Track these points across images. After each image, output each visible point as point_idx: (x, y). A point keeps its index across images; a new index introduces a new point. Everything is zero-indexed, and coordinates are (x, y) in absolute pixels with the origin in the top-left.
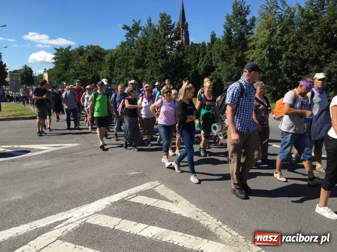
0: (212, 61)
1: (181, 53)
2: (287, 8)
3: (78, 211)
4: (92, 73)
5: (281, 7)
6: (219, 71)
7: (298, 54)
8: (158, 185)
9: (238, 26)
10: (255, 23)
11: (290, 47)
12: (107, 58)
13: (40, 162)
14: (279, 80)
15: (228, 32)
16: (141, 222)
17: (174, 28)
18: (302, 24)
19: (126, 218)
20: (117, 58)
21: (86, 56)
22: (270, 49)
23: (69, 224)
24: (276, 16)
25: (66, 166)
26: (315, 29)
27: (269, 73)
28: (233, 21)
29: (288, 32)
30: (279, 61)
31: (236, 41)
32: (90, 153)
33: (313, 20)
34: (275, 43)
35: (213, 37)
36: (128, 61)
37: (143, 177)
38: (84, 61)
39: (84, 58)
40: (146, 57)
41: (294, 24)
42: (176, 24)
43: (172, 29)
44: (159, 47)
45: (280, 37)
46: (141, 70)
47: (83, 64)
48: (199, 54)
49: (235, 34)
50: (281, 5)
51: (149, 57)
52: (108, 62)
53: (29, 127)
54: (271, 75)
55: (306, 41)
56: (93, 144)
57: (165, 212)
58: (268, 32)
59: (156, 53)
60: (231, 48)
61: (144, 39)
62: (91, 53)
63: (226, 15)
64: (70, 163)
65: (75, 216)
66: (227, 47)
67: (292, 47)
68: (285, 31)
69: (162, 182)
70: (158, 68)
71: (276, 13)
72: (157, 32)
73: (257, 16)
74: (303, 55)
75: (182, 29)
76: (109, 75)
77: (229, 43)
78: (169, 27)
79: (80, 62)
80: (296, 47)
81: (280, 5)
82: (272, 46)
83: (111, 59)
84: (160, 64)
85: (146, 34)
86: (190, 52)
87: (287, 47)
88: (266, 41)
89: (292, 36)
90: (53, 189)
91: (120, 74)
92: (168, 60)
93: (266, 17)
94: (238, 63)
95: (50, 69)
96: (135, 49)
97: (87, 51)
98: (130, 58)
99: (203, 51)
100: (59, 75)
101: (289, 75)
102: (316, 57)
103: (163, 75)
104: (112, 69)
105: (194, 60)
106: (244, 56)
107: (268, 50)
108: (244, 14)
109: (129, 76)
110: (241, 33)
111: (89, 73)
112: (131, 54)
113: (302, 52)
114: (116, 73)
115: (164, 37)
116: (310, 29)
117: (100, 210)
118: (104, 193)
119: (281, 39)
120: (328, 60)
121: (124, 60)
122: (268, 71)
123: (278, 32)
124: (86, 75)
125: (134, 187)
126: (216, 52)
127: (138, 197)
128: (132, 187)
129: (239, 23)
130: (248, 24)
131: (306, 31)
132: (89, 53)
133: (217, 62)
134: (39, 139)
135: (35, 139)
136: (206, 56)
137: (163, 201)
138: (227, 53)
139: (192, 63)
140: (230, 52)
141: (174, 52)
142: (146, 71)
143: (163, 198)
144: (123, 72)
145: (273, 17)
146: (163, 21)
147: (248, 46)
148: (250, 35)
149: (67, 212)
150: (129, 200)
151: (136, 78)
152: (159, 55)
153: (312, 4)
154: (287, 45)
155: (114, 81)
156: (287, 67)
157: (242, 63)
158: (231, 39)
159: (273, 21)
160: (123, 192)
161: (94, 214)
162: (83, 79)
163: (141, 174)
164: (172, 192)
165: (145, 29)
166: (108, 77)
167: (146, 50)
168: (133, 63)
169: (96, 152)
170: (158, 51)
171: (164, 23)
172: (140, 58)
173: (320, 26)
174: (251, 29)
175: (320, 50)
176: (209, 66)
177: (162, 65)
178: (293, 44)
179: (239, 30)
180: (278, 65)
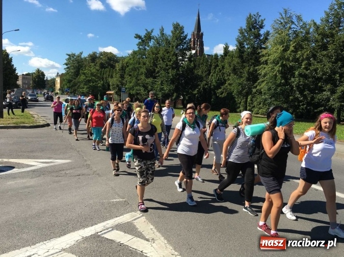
1: (192, 65)
2: (302, 23)
3: (44, 246)
4: (103, 79)
5: (296, 23)
6: (230, 85)
7: (311, 71)
8: (139, 218)
9: (251, 40)
10: (269, 37)
11: (303, 64)
12: (118, 66)
13: (24, 181)
14: (291, 97)
15: (240, 45)
17: (187, 39)
18: (317, 41)
20: (128, 66)
21: (99, 62)
22: (283, 66)
24: (290, 32)
25: (49, 187)
26: (330, 47)
27: (281, 89)
28: (246, 35)
29: (303, 48)
31: (248, 55)
32: (79, 173)
33: (328, 37)
34: (288, 59)
35: (226, 49)
36: (139, 70)
37: (124, 207)
38: (95, 68)
39: (96, 64)
40: (157, 68)
41: (309, 41)
43: (185, 39)
44: (171, 57)
45: (293, 54)
46: (150, 80)
47: (94, 71)
48: (211, 66)
49: (248, 48)
51: (160, 67)
52: (119, 70)
53: (26, 138)
54: (283, 92)
55: (320, 59)
56: (86, 161)
57: (137, 253)
58: (281, 48)
59: (167, 63)
60: (243, 62)
61: (156, 48)
64: (55, 184)
65: (39, 253)
66: (239, 61)
67: (306, 64)
68: (298, 47)
70: (168, 78)
71: (290, 28)
72: (169, 42)
73: (272, 31)
74: (316, 73)
75: (196, 39)
76: (119, 84)
77: (241, 57)
78: (182, 38)
79: (91, 69)
81: (295, 20)
82: (284, 63)
83: (122, 67)
84: (170, 75)
85: (158, 43)
86: (202, 64)
87: (300, 64)
88: (279, 57)
89: (306, 53)
90: (27, 216)
91: (131, 82)
92: (179, 71)
93: (280, 32)
94: (249, 77)
95: (62, 74)
96: (146, 58)
97: (99, 57)
98: (141, 67)
99: (215, 63)
100: (70, 81)
101: (301, 92)
102: (330, 76)
103: (172, 87)
104: (122, 77)
105: (205, 72)
106: (256, 71)
107: (281, 66)
108: (258, 28)
109: (139, 85)
110: (254, 48)
111: (100, 80)
112: (141, 62)
113: (316, 70)
114: (126, 81)
115: (177, 47)
116: (324, 47)
117: (68, 246)
118: (79, 224)
119: (295, 56)
120: (343, 80)
121: (134, 69)
123: (292, 48)
124: (96, 82)
125: (113, 218)
126: (227, 65)
127: (113, 231)
128: (111, 218)
129: (252, 37)
130: (262, 38)
131: (320, 48)
132: (101, 59)
133: (228, 75)
134: (32, 152)
135: (28, 152)
136: (218, 68)
137: (138, 239)
138: (238, 67)
139: (204, 75)
140: (242, 66)
141: (185, 63)
142: (156, 81)
143: (140, 235)
144: (134, 81)
145: (287, 32)
146: (175, 31)
147: (260, 61)
148: (263, 50)
149: (32, 247)
150: (102, 236)
151: (145, 87)
152: (170, 65)
153: (329, 22)
154: (301, 61)
155: (123, 89)
156: (299, 85)
157: (254, 77)
158: (243, 53)
159: (287, 37)
160: (99, 224)
161: (60, 251)
162: (93, 86)
163: (125, 201)
164: (152, 227)
165: (157, 39)
166: (118, 86)
167: (157, 60)
168: (143, 72)
169: (86, 171)
170: (169, 61)
171: (176, 33)
172: (151, 68)
173: (335, 44)
174: (264, 44)
175: (335, 69)
176: (221, 78)
177: (173, 76)
178: (306, 61)
179: (252, 44)
180: (290, 82)
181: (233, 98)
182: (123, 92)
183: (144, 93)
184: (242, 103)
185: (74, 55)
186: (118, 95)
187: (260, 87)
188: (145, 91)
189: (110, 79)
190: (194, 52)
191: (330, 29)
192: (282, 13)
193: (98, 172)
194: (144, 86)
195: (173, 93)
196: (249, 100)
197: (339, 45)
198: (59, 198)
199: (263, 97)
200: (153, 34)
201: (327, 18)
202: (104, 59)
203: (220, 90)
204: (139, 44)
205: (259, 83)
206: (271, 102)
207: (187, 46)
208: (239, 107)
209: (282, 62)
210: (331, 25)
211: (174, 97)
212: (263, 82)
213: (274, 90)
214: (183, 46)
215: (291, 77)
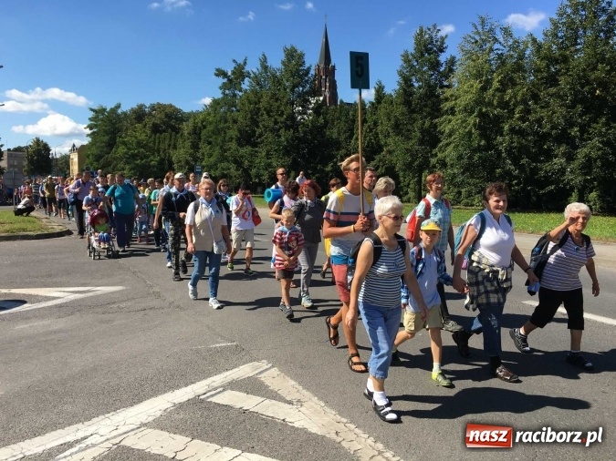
0: (377, 134)
1: (321, 120)
2: (512, 41)
3: (108, 421)
4: (159, 153)
5: (501, 40)
6: (390, 152)
7: (531, 123)
8: (267, 370)
9: (425, 72)
10: (455, 68)
11: (517, 110)
12: (186, 128)
13: (46, 322)
14: (498, 171)
15: (406, 82)
16: (227, 445)
17: (310, 75)
18: (538, 70)
19: (200, 437)
20: (205, 127)
21: (149, 122)
22: (481, 115)
23: (87, 447)
24: (492, 56)
25: (95, 330)
26: (562, 81)
27: (480, 157)
28: (415, 64)
29: (514, 84)
31: (420, 98)
32: (143, 305)
33: (557, 63)
34: (490, 104)
35: (380, 91)
36: (225, 133)
37: (239, 354)
38: (145, 132)
39: (145, 126)
40: (258, 127)
41: (525, 71)
42: (313, 68)
43: (307, 75)
44: (282, 108)
45: (499, 94)
46: (247, 150)
47: (143, 137)
48: (354, 121)
49: (420, 87)
51: (264, 126)
52: (189, 134)
53: (33, 254)
54: (483, 161)
55: (545, 102)
56: (151, 286)
57: (276, 423)
58: (477, 85)
59: (276, 119)
60: (413, 111)
61: (255, 93)
62: (158, 118)
63: (402, 53)
64: (104, 325)
65: (101, 432)
66: (405, 109)
67: (521, 112)
68: (507, 82)
69: (275, 362)
70: (280, 146)
71: (491, 50)
72: (278, 81)
73: (459, 56)
74: (540, 126)
75: (324, 77)
76: (190, 159)
77: (407, 103)
78: (301, 73)
79: (138, 134)
80: (527, 111)
81: (500, 37)
82: (484, 110)
83: (195, 128)
84: (283, 139)
85: (258, 84)
86: (339, 119)
87: (512, 112)
88: (475, 101)
89: (521, 92)
90: (65, 377)
91: (210, 156)
92: (298, 131)
93: (474, 57)
94: (423, 138)
95: (83, 146)
96: (238, 111)
97: (150, 114)
98: (229, 128)
100: (98, 158)
101: (516, 162)
102: (564, 130)
103: (288, 160)
104: (195, 147)
105: (345, 132)
106: (435, 126)
107: (478, 116)
108: (435, 51)
109: (226, 159)
110: (429, 86)
111: (154, 154)
112: (230, 119)
113: (539, 121)
114: (203, 154)
115: (292, 90)
116: (552, 80)
117: (151, 419)
118: (162, 385)
119: (502, 98)
120: (585, 136)
121: (217, 132)
122: (478, 154)
123: (496, 84)
124: (147, 157)
125: (220, 372)
126: (384, 119)
127: (226, 393)
128: (218, 372)
129: (426, 68)
130: (442, 69)
131: (546, 83)
132: (154, 116)
134: (50, 276)
135: (42, 277)
136: (366, 125)
137: (273, 401)
138: (404, 120)
139: (343, 137)
140: (410, 119)
141: (309, 117)
142: (257, 152)
143: (274, 396)
144: (216, 153)
145: (487, 58)
146: (289, 61)
147: (439, 110)
148: (445, 89)
149: (86, 423)
150: (209, 400)
151: (238, 164)
152: (282, 123)
153: (556, 35)
154: (512, 107)
155: (198, 168)
156: (511, 148)
157: (431, 138)
158: (411, 95)
159: (487, 65)
160: (198, 383)
161: (138, 428)
162: (143, 164)
163: (237, 346)
164: (293, 383)
165: (256, 77)
166: (187, 163)
167: (257, 114)
168: (234, 136)
169: (155, 303)
170: (279, 115)
171: (291, 66)
172: (247, 128)
173: (570, 75)
174: (447, 79)
175: (571, 117)
176: (372, 143)
177: (287, 141)
178: (522, 107)
179: (426, 80)
180: (495, 143)
182: (198, 172)
183: (236, 173)
184: (411, 186)
185: (105, 110)
187: (443, 155)
188: (238, 170)
189: (171, 152)
190: (321, 98)
191: (561, 49)
192: (477, 24)
193: (176, 303)
194: (236, 162)
195: (290, 171)
197: (578, 75)
198: (116, 347)
199: (449, 171)
200: (247, 68)
201: (555, 29)
202: (159, 116)
203: (372, 163)
204: (224, 87)
205: (441, 148)
206: (463, 181)
207: (311, 88)
208: (406, 193)
209: (481, 110)
210: (562, 42)
212: (448, 145)
213: (469, 158)
214: (304, 87)
215: (497, 136)
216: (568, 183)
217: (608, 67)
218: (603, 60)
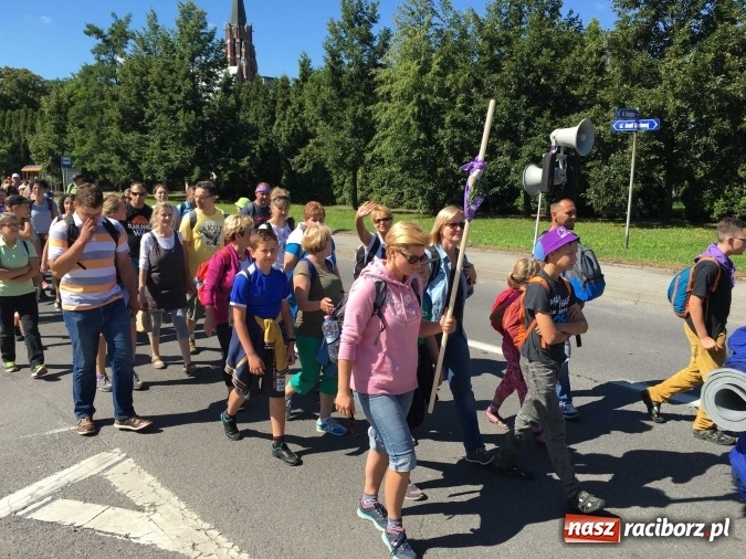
0: (303, 120)
1: (232, 100)
2: (452, 14)
4: (10, 137)
5: (440, 13)
6: (318, 145)
7: (474, 115)
8: (119, 462)
9: (354, 47)
10: (390, 43)
11: (458, 101)
12: (47, 104)
14: (440, 170)
15: (333, 59)
17: (214, 41)
18: (481, 53)
20: (73, 104)
22: (421, 103)
24: (431, 31)
26: (506, 65)
27: (419, 154)
28: (344, 35)
29: (456, 67)
30: (440, 130)
31: (351, 79)
33: (501, 45)
34: (429, 90)
35: (305, 65)
36: (102, 113)
40: (147, 107)
41: (467, 53)
43: (210, 41)
44: (179, 83)
45: (439, 79)
46: (133, 137)
48: (274, 102)
49: (350, 66)
50: (440, 8)
51: (156, 106)
52: (51, 112)
54: (423, 162)
58: (415, 67)
59: (171, 97)
60: (342, 95)
61: (142, 60)
66: (333, 92)
67: (463, 101)
68: (448, 65)
70: (178, 132)
71: (430, 24)
72: (172, 47)
73: (394, 29)
75: (238, 40)
76: (54, 146)
77: (336, 84)
78: (202, 37)
80: (470, 101)
81: (438, 7)
82: (423, 97)
83: (59, 106)
84: (182, 124)
85: (145, 49)
86: (255, 98)
87: (453, 101)
88: (412, 86)
89: (461, 79)
91: (83, 143)
92: (201, 114)
93: (410, 32)
94: (356, 129)
96: (119, 84)
98: (106, 106)
99: (283, 97)
101: (458, 159)
102: (507, 124)
103: (190, 152)
104: (61, 130)
105: (264, 116)
106: (370, 114)
107: (417, 104)
108: (366, 22)
109: (105, 148)
110: (362, 64)
111: (2, 139)
112: (107, 94)
113: (483, 112)
114: (73, 140)
115: (192, 59)
116: (495, 66)
119: (442, 83)
120: (530, 131)
121: (91, 111)
122: (417, 150)
123: (435, 67)
125: (53, 473)
126: (309, 103)
129: (356, 42)
130: (376, 44)
131: (488, 68)
133: (311, 125)
136: (290, 108)
137: (119, 509)
138: (333, 105)
139: (262, 122)
140: (341, 103)
141: (214, 96)
142: (147, 140)
143: (121, 501)
144: (91, 139)
145: (425, 33)
146: (186, 20)
147: (375, 94)
148: (379, 70)
150: (29, 517)
151: (122, 154)
152: (179, 102)
153: (499, 11)
154: (453, 95)
155: (66, 160)
156: (454, 143)
157: (366, 129)
158: (340, 75)
159: (426, 43)
165: (142, 39)
166: (51, 152)
167: (145, 89)
168: (114, 118)
170: (176, 92)
171: (188, 26)
172: (133, 108)
173: (514, 60)
174: (381, 56)
175: (516, 110)
176: (298, 131)
177: (188, 126)
178: (464, 95)
179: (357, 57)
180: (436, 137)
181: (327, 174)
182: (65, 166)
183: (120, 168)
184: (346, 185)
186: (53, 174)
187: (379, 150)
188: (122, 163)
189: (28, 136)
190: (233, 70)
191: (505, 28)
194: (118, 152)
195: (193, 167)
196: (359, 176)
197: (522, 59)
199: (387, 169)
200: (131, 27)
201: (498, 4)
202: (8, 85)
203: (297, 158)
204: (97, 51)
205: (377, 140)
206: (402, 181)
207: (215, 57)
208: (341, 193)
209: (419, 96)
210: (507, 20)
211: (195, 177)
212: (384, 137)
213: (407, 154)
214: (207, 55)
215: (437, 128)
216: (512, 184)
217: (553, 53)
218: (548, 44)
